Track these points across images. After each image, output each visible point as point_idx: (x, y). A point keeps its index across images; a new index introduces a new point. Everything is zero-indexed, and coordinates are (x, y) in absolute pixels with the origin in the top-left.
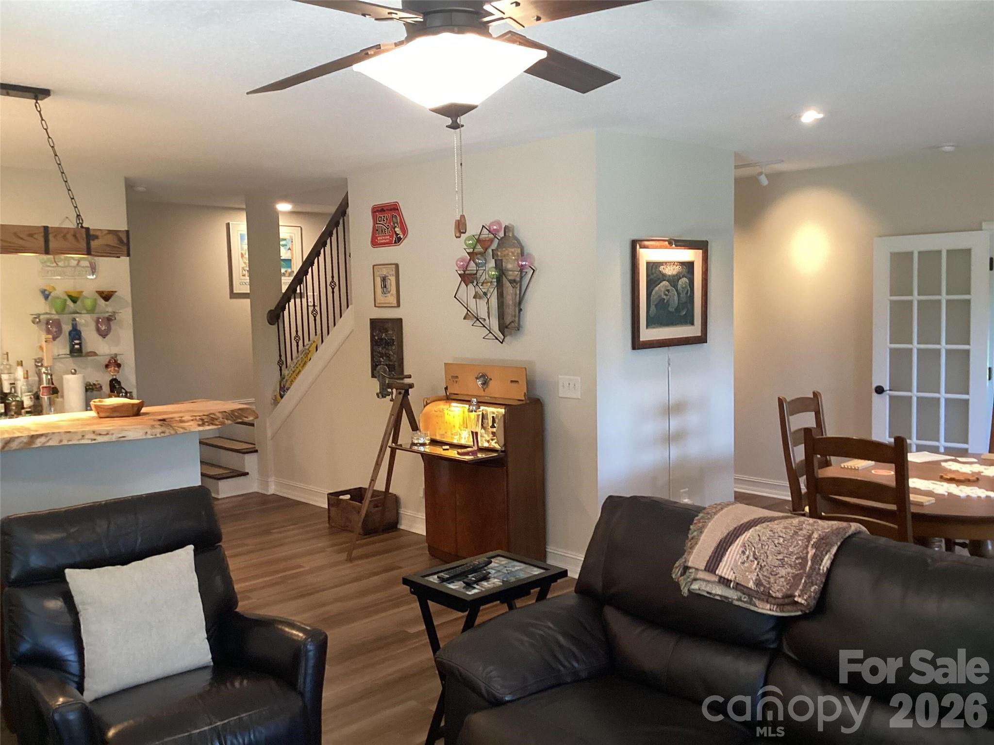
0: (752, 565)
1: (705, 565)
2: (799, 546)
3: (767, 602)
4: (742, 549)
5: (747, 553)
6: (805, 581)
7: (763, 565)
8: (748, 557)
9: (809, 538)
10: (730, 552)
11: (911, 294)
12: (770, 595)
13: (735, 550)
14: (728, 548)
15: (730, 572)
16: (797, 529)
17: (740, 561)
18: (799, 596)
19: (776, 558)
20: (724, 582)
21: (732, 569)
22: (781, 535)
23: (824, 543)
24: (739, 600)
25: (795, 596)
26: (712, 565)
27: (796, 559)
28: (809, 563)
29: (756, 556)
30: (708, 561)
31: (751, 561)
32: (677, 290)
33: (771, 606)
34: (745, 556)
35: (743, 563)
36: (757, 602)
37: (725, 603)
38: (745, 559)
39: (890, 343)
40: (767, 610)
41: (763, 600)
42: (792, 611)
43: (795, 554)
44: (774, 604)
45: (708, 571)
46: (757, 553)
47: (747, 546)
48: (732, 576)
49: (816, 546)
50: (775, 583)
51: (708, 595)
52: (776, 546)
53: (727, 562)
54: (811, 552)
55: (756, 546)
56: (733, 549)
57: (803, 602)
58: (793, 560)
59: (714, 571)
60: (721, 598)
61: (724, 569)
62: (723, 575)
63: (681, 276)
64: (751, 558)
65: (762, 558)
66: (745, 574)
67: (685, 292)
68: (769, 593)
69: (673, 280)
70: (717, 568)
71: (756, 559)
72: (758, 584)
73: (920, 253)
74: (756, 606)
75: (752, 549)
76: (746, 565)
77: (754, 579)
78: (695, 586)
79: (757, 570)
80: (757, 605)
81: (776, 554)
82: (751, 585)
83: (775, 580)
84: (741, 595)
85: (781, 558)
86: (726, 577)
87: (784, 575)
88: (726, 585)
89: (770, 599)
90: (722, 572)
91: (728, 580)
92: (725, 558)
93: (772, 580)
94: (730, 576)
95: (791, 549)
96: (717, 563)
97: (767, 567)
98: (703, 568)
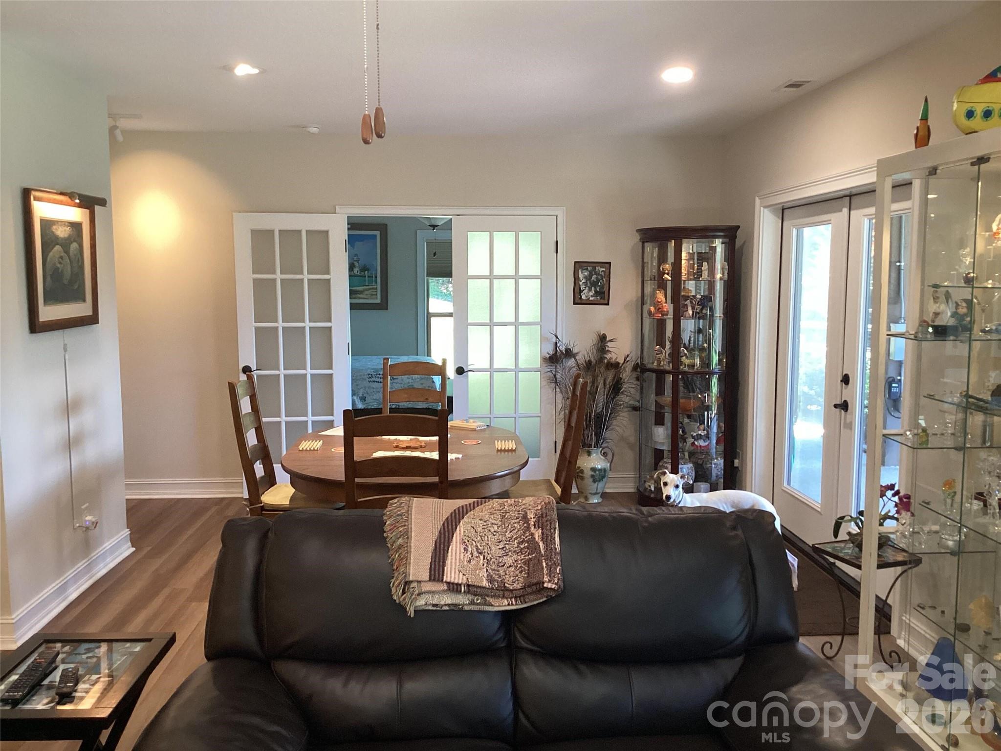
0: (478, 562)
1: (428, 574)
2: (516, 530)
3: (504, 597)
4: (462, 547)
5: (470, 549)
6: (547, 564)
7: (488, 558)
8: (472, 554)
9: (525, 518)
10: (452, 553)
11: (274, 273)
12: (506, 589)
13: (455, 548)
14: (448, 549)
15: (459, 575)
16: (503, 513)
17: (466, 559)
18: (550, 581)
19: (498, 547)
20: (454, 588)
21: (460, 571)
22: (493, 521)
23: (547, 521)
24: (472, 603)
25: (543, 583)
26: (437, 571)
27: (519, 543)
28: (541, 544)
29: (480, 551)
30: (430, 568)
31: (477, 557)
32: (69, 257)
33: (508, 600)
34: (469, 553)
35: (469, 561)
36: (491, 600)
37: (455, 611)
38: (470, 556)
39: (255, 322)
40: (505, 606)
41: (498, 597)
42: (536, 600)
43: (516, 538)
44: (511, 598)
45: (434, 580)
46: (480, 547)
47: (467, 542)
48: (463, 579)
49: (538, 524)
50: (506, 574)
51: (435, 608)
52: (494, 535)
53: (451, 565)
54: (538, 534)
55: (476, 540)
56: (454, 548)
57: (553, 586)
58: (516, 545)
59: (441, 579)
60: (449, 607)
61: (452, 574)
62: (452, 581)
63: (72, 240)
64: (475, 554)
65: (485, 551)
66: (476, 573)
67: (77, 259)
68: (505, 587)
69: (65, 244)
70: (443, 575)
71: (481, 553)
72: (490, 580)
73: (280, 231)
74: (492, 605)
75: (473, 544)
76: (473, 562)
77: (485, 576)
78: (421, 602)
79: (485, 565)
80: (493, 603)
81: (497, 544)
82: (485, 583)
83: (505, 571)
84: (473, 597)
85: (503, 546)
86: (456, 581)
87: (512, 564)
88: (457, 591)
89: (506, 593)
90: (451, 577)
91: (457, 584)
92: (448, 562)
93: (502, 572)
94: (459, 579)
95: (508, 535)
96: (441, 570)
97: (493, 560)
98: (428, 578)
